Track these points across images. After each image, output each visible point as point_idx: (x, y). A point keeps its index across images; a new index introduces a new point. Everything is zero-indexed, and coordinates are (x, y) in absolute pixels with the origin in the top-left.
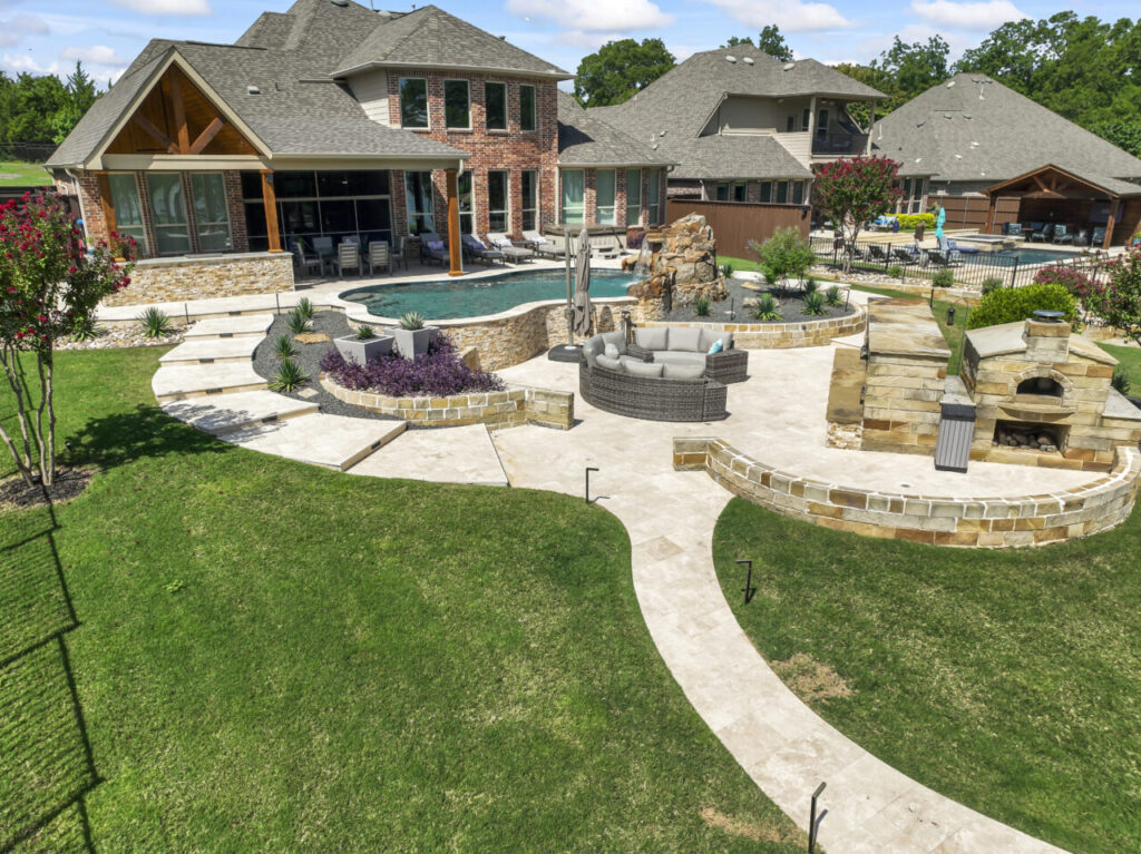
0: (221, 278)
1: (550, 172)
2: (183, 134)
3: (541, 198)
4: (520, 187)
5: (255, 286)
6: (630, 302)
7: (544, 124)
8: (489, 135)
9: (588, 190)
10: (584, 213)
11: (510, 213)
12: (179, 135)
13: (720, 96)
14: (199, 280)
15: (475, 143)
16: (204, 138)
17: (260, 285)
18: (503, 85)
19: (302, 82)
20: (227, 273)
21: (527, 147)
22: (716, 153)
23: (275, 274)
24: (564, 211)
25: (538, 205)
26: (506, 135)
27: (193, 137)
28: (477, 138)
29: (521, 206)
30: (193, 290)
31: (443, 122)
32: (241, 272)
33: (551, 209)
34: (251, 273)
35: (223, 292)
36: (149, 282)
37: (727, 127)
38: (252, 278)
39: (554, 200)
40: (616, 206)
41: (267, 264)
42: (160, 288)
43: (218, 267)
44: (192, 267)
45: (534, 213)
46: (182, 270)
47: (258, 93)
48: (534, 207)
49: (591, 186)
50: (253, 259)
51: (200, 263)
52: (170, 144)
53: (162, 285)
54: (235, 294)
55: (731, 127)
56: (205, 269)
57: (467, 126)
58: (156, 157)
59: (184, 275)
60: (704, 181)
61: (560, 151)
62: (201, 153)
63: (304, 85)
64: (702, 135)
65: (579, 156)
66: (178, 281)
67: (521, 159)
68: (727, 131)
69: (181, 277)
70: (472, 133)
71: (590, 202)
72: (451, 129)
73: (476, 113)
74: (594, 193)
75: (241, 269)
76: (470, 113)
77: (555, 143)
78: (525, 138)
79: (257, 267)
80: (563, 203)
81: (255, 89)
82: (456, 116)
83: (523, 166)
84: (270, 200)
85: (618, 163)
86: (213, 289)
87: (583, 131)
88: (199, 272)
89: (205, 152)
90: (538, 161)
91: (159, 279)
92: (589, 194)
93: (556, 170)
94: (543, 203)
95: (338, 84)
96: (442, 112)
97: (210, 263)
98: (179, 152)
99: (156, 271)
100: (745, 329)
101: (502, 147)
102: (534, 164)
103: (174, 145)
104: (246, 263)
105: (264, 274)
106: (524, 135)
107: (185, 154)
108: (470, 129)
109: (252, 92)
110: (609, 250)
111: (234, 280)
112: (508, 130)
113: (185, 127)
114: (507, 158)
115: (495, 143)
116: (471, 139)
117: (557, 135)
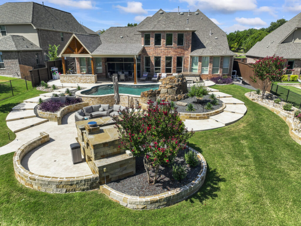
0: (80, 79)
1: (188, 57)
2: (76, 50)
3: (184, 64)
4: (176, 61)
5: (87, 82)
7: (186, 44)
8: (166, 47)
10: (198, 69)
11: (173, 68)
13: (294, 29)
15: (162, 49)
16: (80, 51)
17: (88, 82)
18: (172, 34)
20: (82, 78)
21: (179, 51)
23: (91, 79)
24: (192, 68)
25: (183, 66)
26: (172, 47)
27: (78, 51)
28: (162, 48)
29: (176, 66)
30: (75, 81)
31: (154, 44)
33: (187, 67)
34: (86, 79)
37: (297, 39)
38: (86, 80)
39: (188, 65)
40: (208, 67)
41: (89, 77)
42: (69, 80)
45: (181, 68)
46: (74, 77)
47: (123, 38)
49: (200, 61)
50: (87, 76)
52: (74, 52)
54: (83, 83)
55: (299, 39)
58: (71, 54)
61: (192, 51)
62: (80, 54)
63: (135, 35)
64: (282, 43)
65: (197, 52)
66: (73, 79)
67: (177, 53)
70: (161, 47)
71: (199, 66)
72: (156, 46)
73: (163, 41)
74: (201, 63)
76: (161, 42)
77: (190, 49)
78: (178, 48)
79: (87, 78)
80: (192, 66)
82: (158, 42)
83: (177, 55)
86: (79, 81)
88: (76, 78)
90: (184, 54)
92: (199, 63)
93: (190, 57)
94: (185, 65)
98: (76, 54)
99: (69, 77)
101: (170, 50)
102: (182, 55)
105: (89, 79)
108: (161, 46)
109: (121, 38)
111: (83, 80)
113: (77, 48)
114: (172, 53)
115: (168, 49)
116: (161, 48)
117: (190, 47)
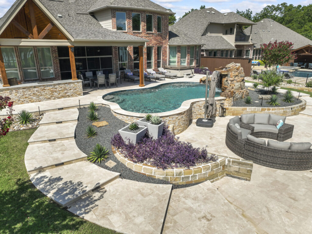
0: (52, 92)
1: (166, 47)
2: (35, 30)
3: (163, 56)
4: (157, 52)
5: (67, 94)
6: (223, 100)
7: (164, 30)
8: (147, 34)
9: (178, 53)
10: (177, 61)
11: (153, 62)
12: (33, 30)
13: (207, 23)
14: (43, 93)
16: (44, 32)
17: (69, 94)
18: (152, 16)
19: (77, 14)
20: (55, 90)
21: (159, 38)
22: (207, 41)
23: (75, 89)
24: (170, 60)
25: (162, 58)
26: (153, 34)
27: (39, 31)
28: (143, 34)
29: (157, 59)
30: (41, 97)
31: (132, 29)
32: (61, 89)
33: (166, 61)
34: (65, 89)
35: (53, 98)
36: (21, 95)
37: (209, 33)
38: (66, 91)
39: (167, 57)
40: (186, 59)
41: (72, 85)
42: (26, 97)
43: (52, 87)
44: (40, 88)
45: (160, 61)
46: (36, 89)
47: (62, 17)
48: (160, 59)
49: (179, 52)
50: (66, 83)
51: (44, 86)
52: (29, 34)
53: (27, 96)
54: (59, 98)
55: (210, 33)
56: (46, 88)
57: (139, 30)
58: (23, 40)
59: (37, 91)
60: (205, 50)
61: (169, 40)
62: (43, 38)
63: (78, 15)
64: (202, 36)
65: (175, 42)
66: (34, 94)
67: (157, 42)
68: (209, 34)
69: (35, 92)
70: (141, 33)
71: (179, 57)
72: (134, 31)
73: (143, 26)
74: (180, 55)
75: (61, 88)
76: (141, 25)
77: (168, 37)
78: (158, 35)
79: (68, 87)
80: (169, 58)
81: (60, 15)
82: (136, 27)
83: (158, 45)
84: (72, 58)
85: (188, 44)
86: (49, 97)
87: (175, 33)
88: (43, 90)
89: (44, 38)
90: (162, 43)
91: (25, 93)
92: (178, 55)
93: (168, 46)
94: (163, 58)
95: (90, 15)
96: (131, 25)
97: (48, 86)
98: (34, 38)
99: (24, 90)
100: (270, 110)
101: (151, 38)
103: (31, 35)
104: (63, 85)
105: (71, 89)
106: (158, 34)
107: (36, 39)
108: (141, 31)
109: (59, 17)
110: (189, 75)
111: (58, 92)
112: (153, 32)
113: (36, 27)
114: (153, 42)
115: (149, 37)
116: (141, 35)
117: (168, 34)
